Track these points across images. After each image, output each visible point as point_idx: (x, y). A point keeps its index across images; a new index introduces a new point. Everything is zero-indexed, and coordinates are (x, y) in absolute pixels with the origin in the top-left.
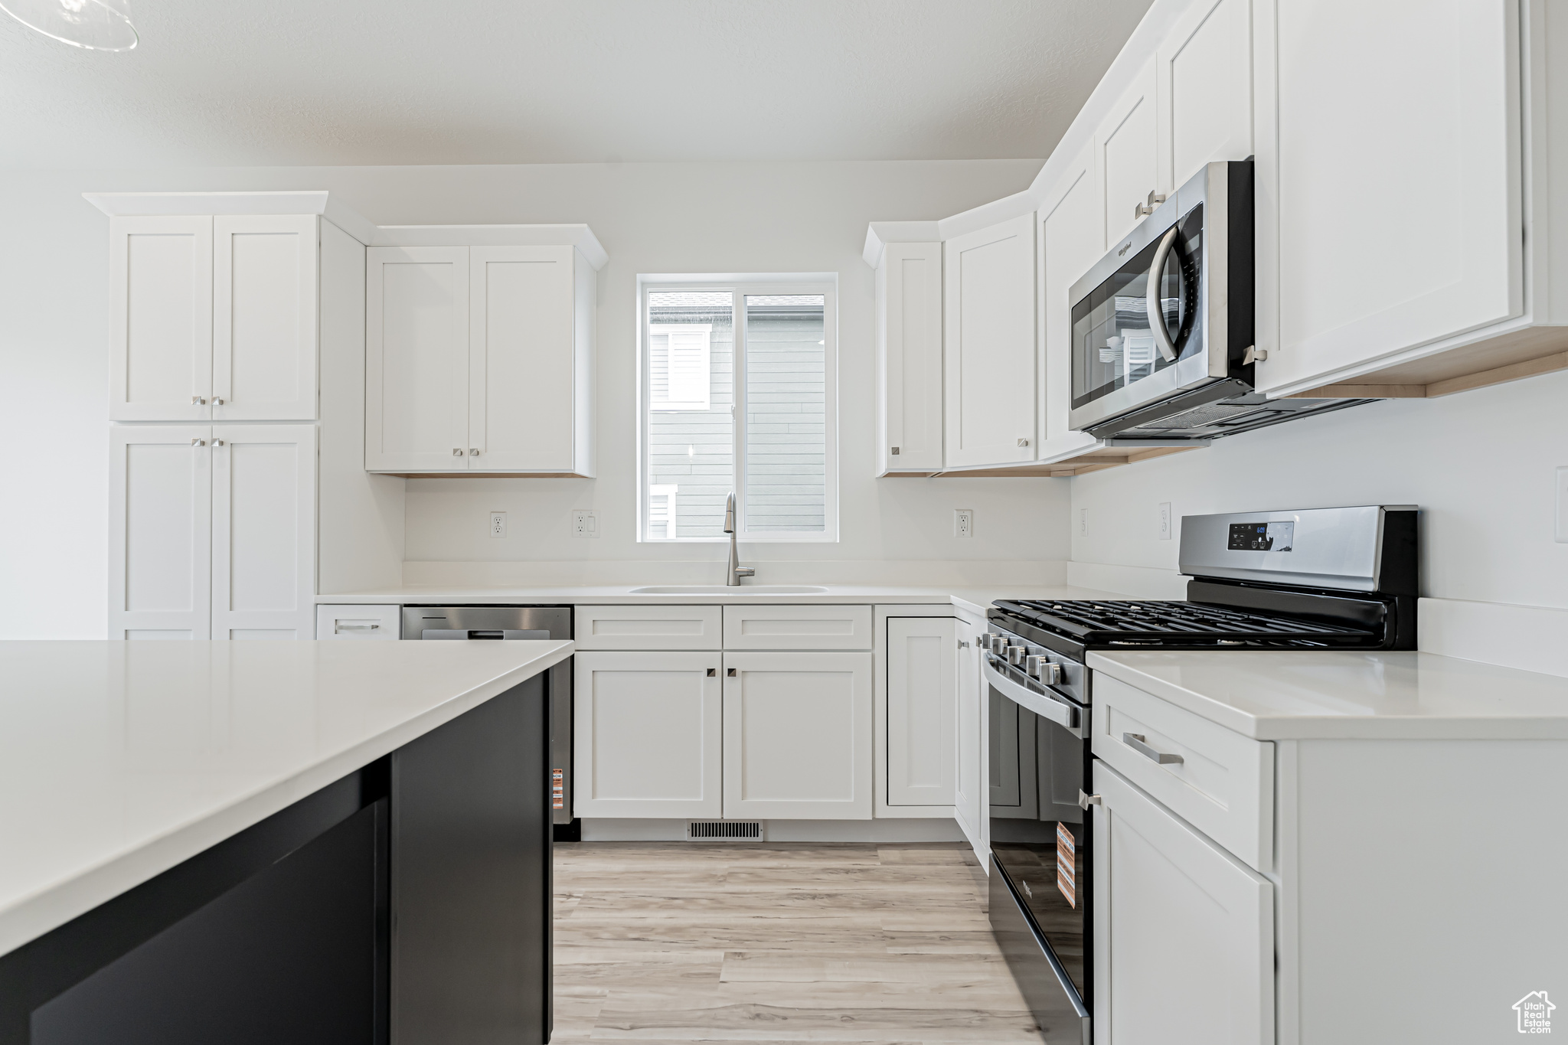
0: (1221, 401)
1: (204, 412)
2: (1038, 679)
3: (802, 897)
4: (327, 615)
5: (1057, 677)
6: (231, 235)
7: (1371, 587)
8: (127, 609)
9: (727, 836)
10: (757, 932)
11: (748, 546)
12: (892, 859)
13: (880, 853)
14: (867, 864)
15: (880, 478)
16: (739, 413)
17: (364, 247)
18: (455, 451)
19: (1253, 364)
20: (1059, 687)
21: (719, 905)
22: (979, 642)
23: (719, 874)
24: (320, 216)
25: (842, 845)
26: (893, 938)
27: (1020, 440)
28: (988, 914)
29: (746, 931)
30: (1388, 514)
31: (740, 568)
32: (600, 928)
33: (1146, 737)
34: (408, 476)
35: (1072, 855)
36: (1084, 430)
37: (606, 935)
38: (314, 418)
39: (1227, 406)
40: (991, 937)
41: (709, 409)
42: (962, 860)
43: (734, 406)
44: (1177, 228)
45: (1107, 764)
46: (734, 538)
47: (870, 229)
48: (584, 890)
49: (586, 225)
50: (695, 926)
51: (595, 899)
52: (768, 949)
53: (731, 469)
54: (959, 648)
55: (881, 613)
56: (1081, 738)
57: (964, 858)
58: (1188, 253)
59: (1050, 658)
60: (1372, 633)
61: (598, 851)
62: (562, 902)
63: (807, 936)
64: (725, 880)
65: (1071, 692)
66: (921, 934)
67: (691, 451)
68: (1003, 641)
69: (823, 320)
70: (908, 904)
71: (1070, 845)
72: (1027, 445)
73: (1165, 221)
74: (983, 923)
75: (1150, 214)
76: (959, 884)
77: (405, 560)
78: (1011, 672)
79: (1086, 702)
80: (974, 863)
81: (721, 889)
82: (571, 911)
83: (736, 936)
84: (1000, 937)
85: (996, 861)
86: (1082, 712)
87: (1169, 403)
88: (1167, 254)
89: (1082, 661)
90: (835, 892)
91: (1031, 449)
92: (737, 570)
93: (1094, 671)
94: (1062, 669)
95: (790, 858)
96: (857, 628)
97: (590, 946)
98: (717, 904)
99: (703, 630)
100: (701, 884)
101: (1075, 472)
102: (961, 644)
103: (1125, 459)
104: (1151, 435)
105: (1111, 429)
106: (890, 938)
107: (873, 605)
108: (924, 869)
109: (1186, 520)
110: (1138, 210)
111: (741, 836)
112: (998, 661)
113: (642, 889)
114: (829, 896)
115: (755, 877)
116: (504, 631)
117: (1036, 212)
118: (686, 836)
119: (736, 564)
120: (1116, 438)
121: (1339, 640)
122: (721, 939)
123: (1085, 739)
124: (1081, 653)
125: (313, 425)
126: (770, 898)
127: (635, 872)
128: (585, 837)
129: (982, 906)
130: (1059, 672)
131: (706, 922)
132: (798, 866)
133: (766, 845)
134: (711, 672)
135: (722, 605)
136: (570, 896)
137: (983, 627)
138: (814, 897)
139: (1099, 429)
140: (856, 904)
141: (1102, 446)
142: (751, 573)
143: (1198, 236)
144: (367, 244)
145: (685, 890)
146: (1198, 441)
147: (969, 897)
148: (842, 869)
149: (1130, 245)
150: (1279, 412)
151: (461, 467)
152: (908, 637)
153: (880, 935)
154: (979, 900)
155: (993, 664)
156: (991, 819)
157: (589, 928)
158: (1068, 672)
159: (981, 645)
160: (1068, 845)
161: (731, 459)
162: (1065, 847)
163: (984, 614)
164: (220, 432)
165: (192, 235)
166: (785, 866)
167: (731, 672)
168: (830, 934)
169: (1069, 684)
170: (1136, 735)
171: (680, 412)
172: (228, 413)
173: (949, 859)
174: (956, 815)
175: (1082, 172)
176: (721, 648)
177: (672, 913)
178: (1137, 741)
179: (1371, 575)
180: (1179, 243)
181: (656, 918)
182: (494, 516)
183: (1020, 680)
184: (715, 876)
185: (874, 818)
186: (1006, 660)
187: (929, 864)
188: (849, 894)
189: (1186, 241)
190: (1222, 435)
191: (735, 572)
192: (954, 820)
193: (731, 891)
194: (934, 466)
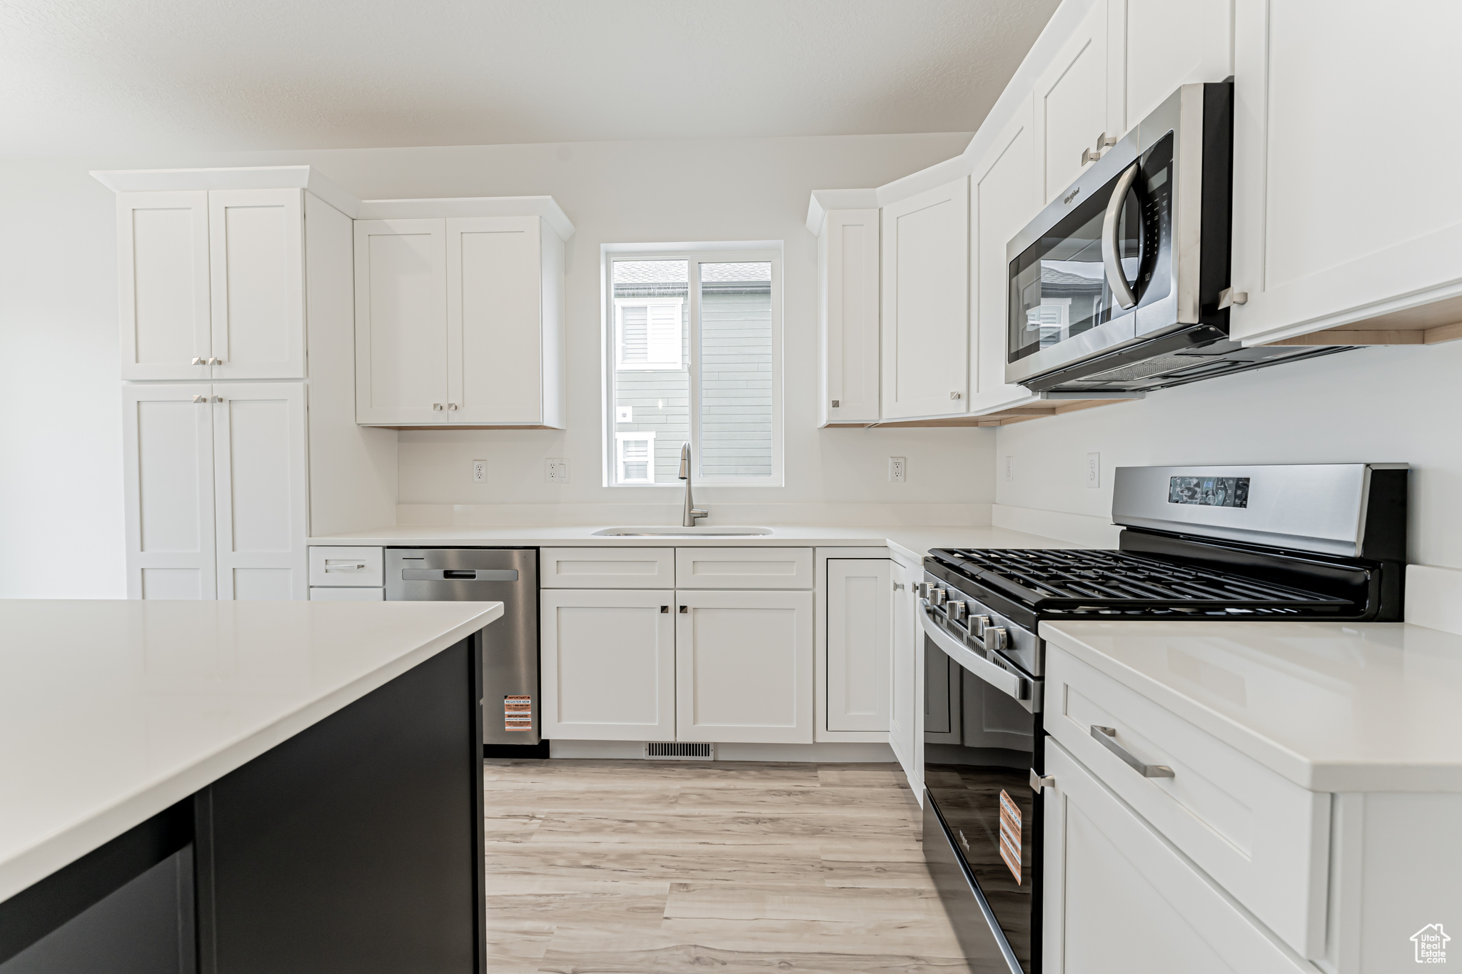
0: (1183, 350)
1: (201, 372)
2: (982, 640)
3: (746, 821)
4: (318, 556)
5: (1003, 642)
6: (224, 208)
7: (1355, 552)
8: (142, 550)
9: (681, 755)
10: (703, 860)
11: (703, 490)
12: (831, 780)
13: (821, 773)
14: (807, 785)
15: (821, 428)
16: (694, 371)
17: (351, 220)
18: (435, 406)
19: (1227, 310)
20: (1005, 652)
21: (669, 830)
22: (916, 588)
23: (672, 795)
24: (304, 190)
25: (786, 764)
26: (831, 869)
27: (952, 393)
28: (922, 843)
29: (692, 859)
30: (1374, 472)
31: (695, 511)
32: (555, 853)
33: (1118, 731)
34: (400, 428)
35: (1018, 829)
36: (1020, 383)
37: (560, 862)
38: (302, 377)
39: (1184, 357)
40: (925, 869)
41: (681, 368)
42: (895, 782)
43: (690, 363)
44: (1138, 164)
45: (1066, 750)
46: (689, 483)
47: (813, 198)
48: (546, 810)
49: (550, 197)
50: (645, 853)
51: (555, 821)
52: (712, 879)
53: (687, 419)
54: (895, 589)
55: (822, 555)
56: (1031, 712)
57: (897, 779)
58: (1150, 191)
59: (995, 621)
60: (1353, 603)
61: (564, 769)
62: (525, 824)
63: (749, 865)
64: (676, 802)
65: (1019, 659)
66: (858, 865)
67: (660, 404)
68: (941, 593)
69: (770, 293)
70: (846, 831)
71: (1016, 818)
72: (959, 397)
73: (1121, 161)
74: (916, 853)
75: (1097, 160)
76: (893, 809)
77: (399, 503)
78: (948, 623)
79: (1037, 674)
80: (905, 786)
81: (671, 811)
82: (531, 834)
83: (682, 865)
84: (934, 869)
85: (930, 796)
86: (1033, 684)
87: (1120, 354)
88: (1126, 196)
89: (1034, 629)
90: (776, 816)
91: (963, 402)
92: (692, 512)
93: (1047, 643)
94: (1009, 634)
95: (736, 778)
96: (799, 569)
97: (545, 874)
98: (668, 829)
99: (657, 570)
100: (655, 806)
101: (1001, 423)
102: (896, 586)
103: (1052, 410)
104: (1088, 387)
105: (1047, 383)
106: (828, 869)
107: (814, 548)
108: (861, 791)
109: (1120, 471)
110: (1085, 157)
111: (693, 755)
112: (935, 610)
113: (600, 811)
114: (772, 820)
115: (704, 799)
116: (476, 571)
117: (969, 177)
118: (644, 755)
119: (691, 507)
120: (1052, 391)
121: (1315, 609)
122: (668, 868)
123: (1035, 714)
124: (1033, 620)
125: (302, 383)
126: (716, 822)
127: (595, 792)
128: (553, 755)
129: (915, 834)
130: (1006, 636)
131: (656, 848)
132: (744, 787)
133: (716, 764)
134: (664, 609)
135: (675, 548)
136: (533, 817)
137: (919, 575)
138: (758, 821)
139: (1036, 383)
140: (797, 829)
141: (1038, 399)
142: (705, 515)
143: (1165, 170)
144: (354, 218)
145: (640, 812)
146: (1133, 393)
147: (903, 823)
148: (784, 791)
149: (1078, 191)
150: (1235, 363)
151: (441, 420)
152: (846, 577)
153: (819, 866)
154: (913, 827)
155: (928, 612)
156: (926, 744)
157: (547, 853)
158: (1015, 636)
159: (918, 592)
160: (1013, 817)
161: (687, 410)
162: (1009, 817)
163: (921, 562)
164: (219, 390)
165: (190, 209)
166: (732, 787)
167: (683, 609)
168: (772, 864)
169: (1015, 648)
170: (1105, 729)
171: (655, 372)
172: (224, 372)
173: (883, 781)
174: (889, 739)
175: (1021, 128)
176: (673, 587)
177: (625, 837)
178: (1106, 734)
179: (1352, 538)
180: (1139, 183)
181: (610, 843)
182: (476, 463)
183: (959, 635)
184: (668, 796)
185: (814, 742)
186: (945, 611)
187: (865, 786)
188: (790, 818)
189: (1149, 179)
190: (1160, 387)
191: (690, 513)
192: (888, 745)
193: (681, 813)
194: (872, 418)
